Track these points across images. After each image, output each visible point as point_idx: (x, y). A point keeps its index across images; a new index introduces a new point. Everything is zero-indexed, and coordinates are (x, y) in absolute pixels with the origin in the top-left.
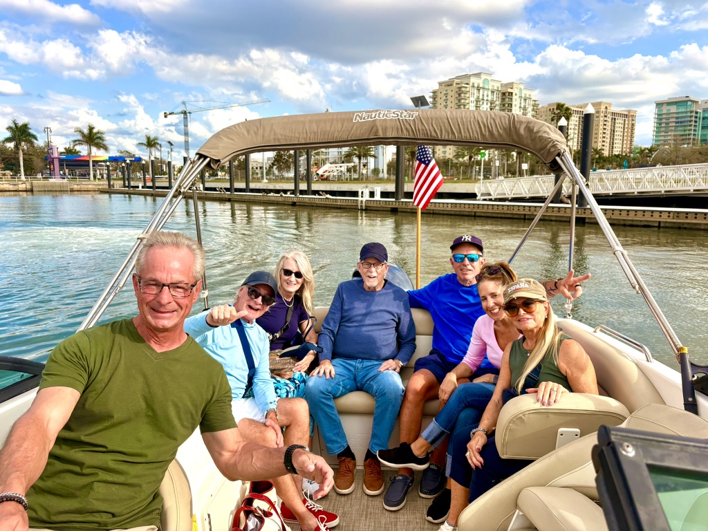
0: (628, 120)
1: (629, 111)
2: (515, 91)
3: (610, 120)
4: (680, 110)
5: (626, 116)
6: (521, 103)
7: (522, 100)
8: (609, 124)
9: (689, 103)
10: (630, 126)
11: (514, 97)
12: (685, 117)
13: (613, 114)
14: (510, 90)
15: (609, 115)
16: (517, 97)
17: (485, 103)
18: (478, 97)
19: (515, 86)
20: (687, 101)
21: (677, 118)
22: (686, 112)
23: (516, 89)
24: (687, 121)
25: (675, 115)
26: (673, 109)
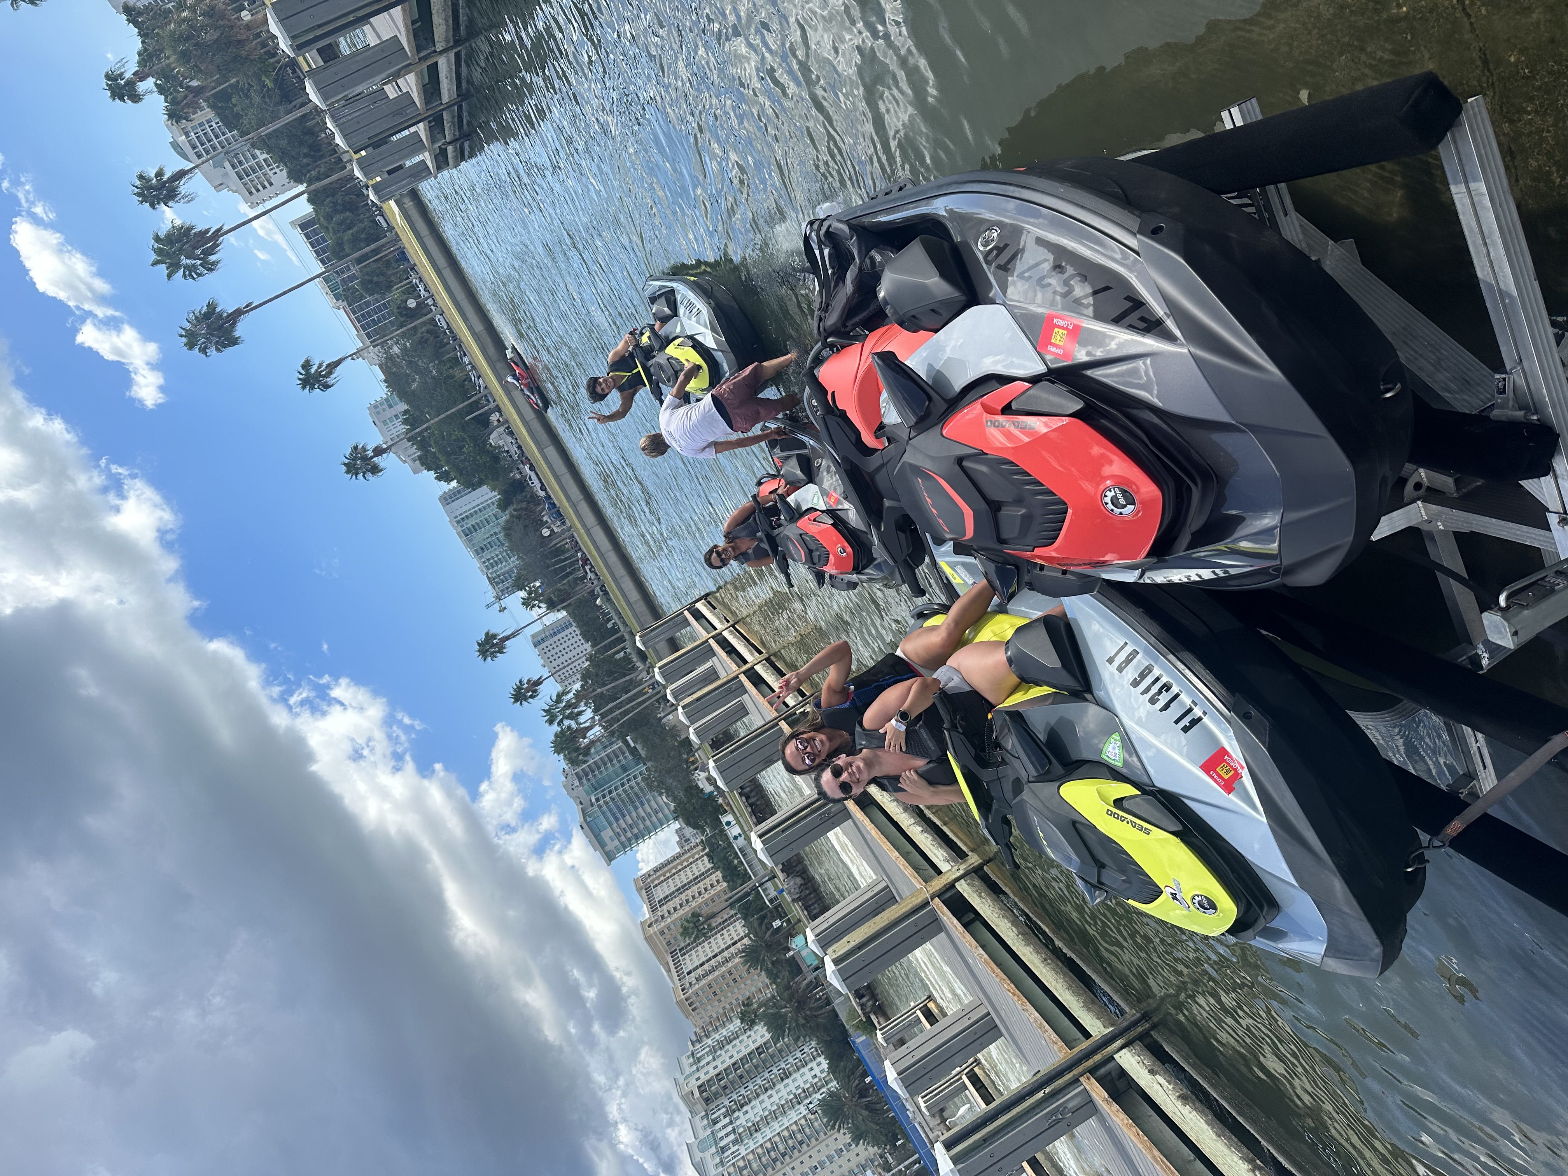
0: (653, 881)
1: (639, 890)
2: (694, 1084)
3: (665, 907)
4: (605, 823)
5: (648, 889)
6: (708, 1063)
7: (702, 1064)
8: (670, 905)
9: (589, 819)
10: (660, 872)
11: (704, 1078)
12: (611, 810)
13: (653, 910)
14: (697, 1094)
15: (660, 914)
16: (701, 1074)
17: (738, 1123)
18: (735, 1142)
19: (687, 1090)
20: (587, 823)
21: (617, 820)
22: (603, 813)
23: (690, 1085)
24: (615, 803)
25: (615, 825)
26: (607, 834)
